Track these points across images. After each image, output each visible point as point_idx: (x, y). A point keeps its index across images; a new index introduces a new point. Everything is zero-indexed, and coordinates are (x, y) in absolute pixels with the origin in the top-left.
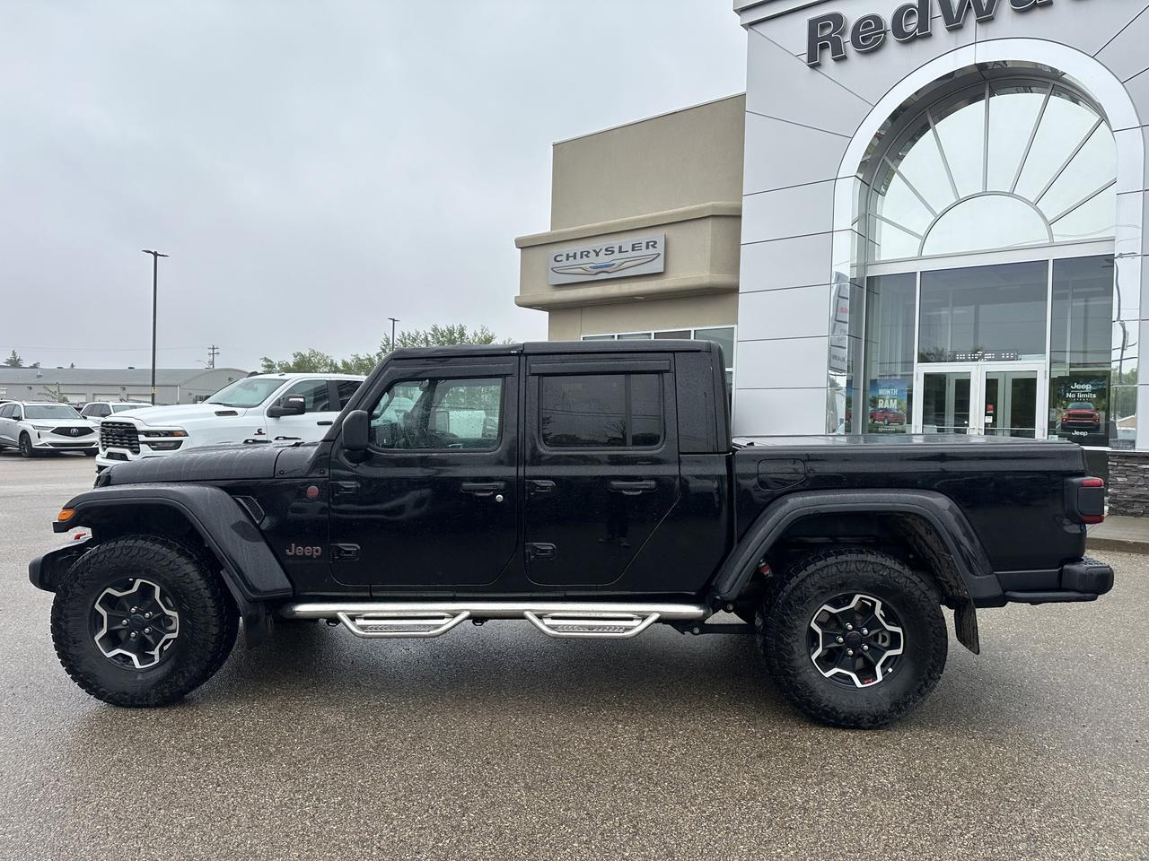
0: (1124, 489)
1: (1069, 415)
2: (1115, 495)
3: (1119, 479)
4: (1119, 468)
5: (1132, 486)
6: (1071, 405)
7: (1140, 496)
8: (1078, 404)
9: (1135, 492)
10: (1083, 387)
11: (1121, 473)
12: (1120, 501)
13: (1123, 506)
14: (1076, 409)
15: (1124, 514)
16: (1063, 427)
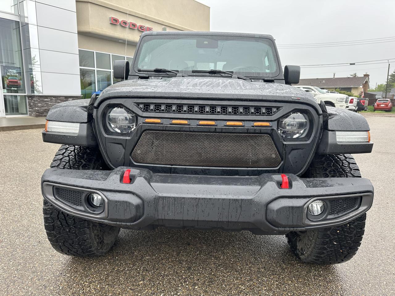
0: (41, 108)
1: (9, 81)
2: (38, 110)
3: (39, 105)
4: (38, 101)
5: (43, 106)
6: (9, 78)
7: (46, 110)
8: (12, 77)
9: (44, 108)
10: (13, 71)
11: (39, 102)
12: (40, 112)
13: (41, 114)
14: (12, 79)
15: (42, 116)
16: (8, 86)
